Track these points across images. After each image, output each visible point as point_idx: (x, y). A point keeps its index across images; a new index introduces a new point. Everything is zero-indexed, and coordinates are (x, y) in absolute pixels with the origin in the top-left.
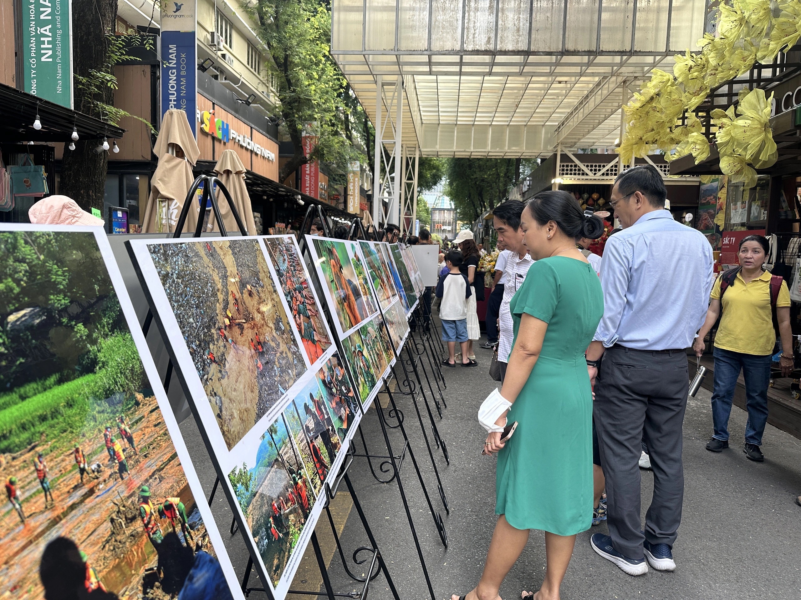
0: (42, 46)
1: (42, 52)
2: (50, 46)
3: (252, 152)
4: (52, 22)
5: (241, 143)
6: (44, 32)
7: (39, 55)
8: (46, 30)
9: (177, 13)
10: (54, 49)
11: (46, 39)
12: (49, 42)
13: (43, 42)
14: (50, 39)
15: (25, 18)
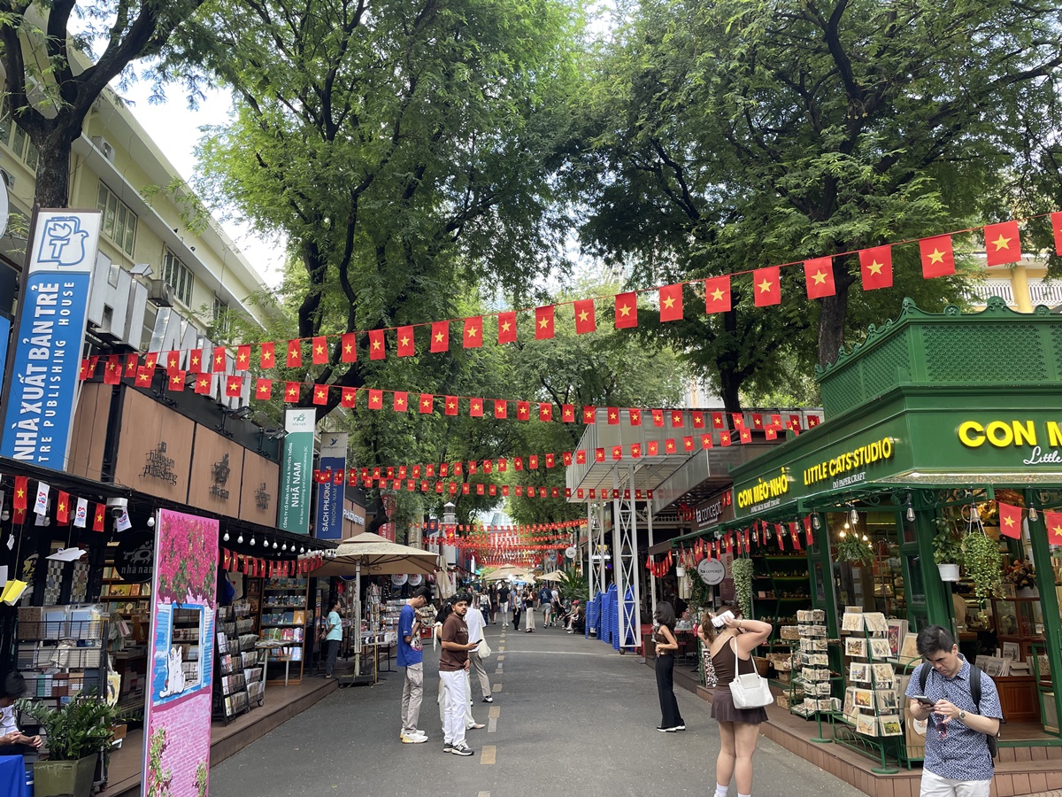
0: (293, 498)
1: (293, 501)
2: (298, 498)
4: (300, 485)
6: (295, 491)
7: (290, 503)
8: (295, 489)
9: (333, 446)
10: (300, 500)
11: (295, 495)
12: (297, 496)
14: (298, 494)
15: (283, 483)
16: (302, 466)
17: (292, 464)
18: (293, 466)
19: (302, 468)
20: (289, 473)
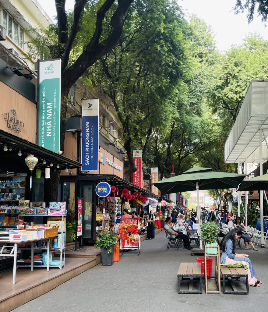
0: (47, 130)
1: (47, 132)
2: (51, 130)
3: (113, 167)
4: (52, 120)
5: (110, 164)
6: (49, 124)
7: (45, 134)
8: (49, 123)
9: (89, 108)
10: (52, 131)
11: (49, 127)
12: (50, 128)
13: (48, 129)
14: (51, 127)
15: (40, 118)
16: (52, 105)
17: (46, 104)
18: (46, 106)
19: (53, 107)
20: (44, 111)
